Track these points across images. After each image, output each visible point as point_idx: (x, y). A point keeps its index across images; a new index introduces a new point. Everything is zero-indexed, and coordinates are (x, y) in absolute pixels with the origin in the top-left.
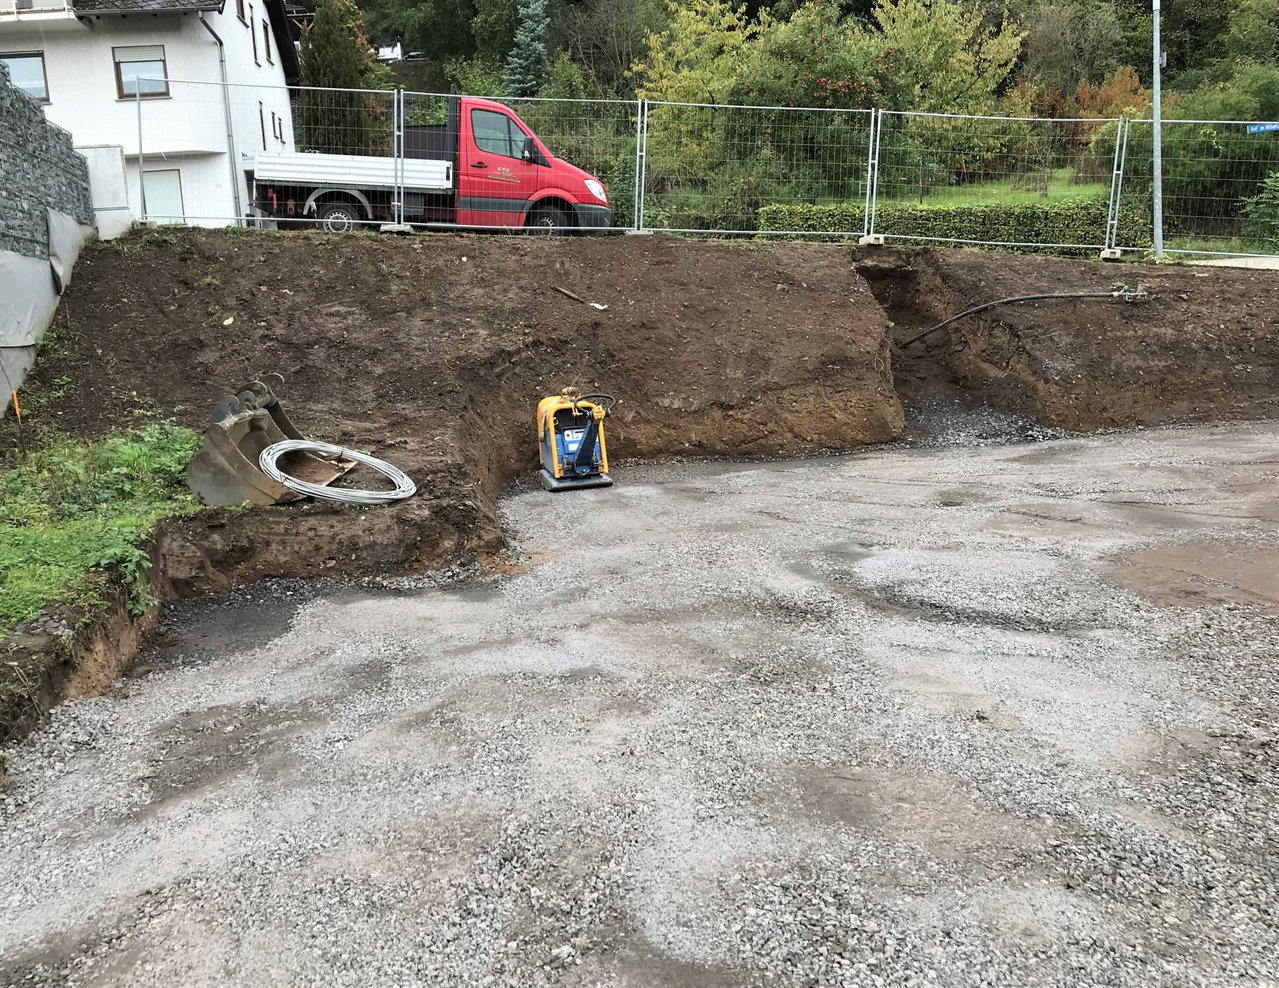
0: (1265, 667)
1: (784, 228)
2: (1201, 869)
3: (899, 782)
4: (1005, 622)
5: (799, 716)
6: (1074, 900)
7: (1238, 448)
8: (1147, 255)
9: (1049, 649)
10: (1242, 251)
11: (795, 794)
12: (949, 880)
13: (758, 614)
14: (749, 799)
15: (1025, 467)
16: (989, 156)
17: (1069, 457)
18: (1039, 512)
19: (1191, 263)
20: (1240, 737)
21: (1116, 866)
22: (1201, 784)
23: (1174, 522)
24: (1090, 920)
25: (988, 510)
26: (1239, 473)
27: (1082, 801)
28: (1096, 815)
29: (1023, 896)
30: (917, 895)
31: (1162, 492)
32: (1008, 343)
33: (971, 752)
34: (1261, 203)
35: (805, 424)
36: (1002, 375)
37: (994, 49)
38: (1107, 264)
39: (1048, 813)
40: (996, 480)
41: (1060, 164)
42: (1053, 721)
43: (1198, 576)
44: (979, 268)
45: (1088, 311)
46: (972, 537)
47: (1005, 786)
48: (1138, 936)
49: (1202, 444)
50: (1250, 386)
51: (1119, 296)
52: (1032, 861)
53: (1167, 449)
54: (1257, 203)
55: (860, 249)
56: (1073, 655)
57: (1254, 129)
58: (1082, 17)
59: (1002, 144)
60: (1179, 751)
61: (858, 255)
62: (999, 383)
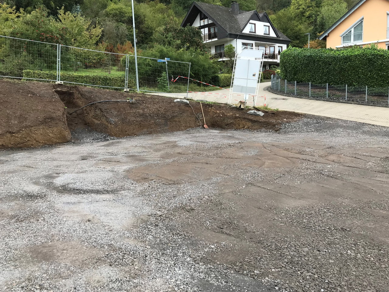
0: (162, 195)
1: (32, 77)
2: (144, 252)
3: (63, 245)
4: (98, 192)
5: (32, 230)
6: (112, 269)
7: (158, 140)
8: (135, 91)
9: (109, 198)
10: (158, 91)
11: (28, 256)
12: (77, 271)
13: (21, 199)
14: (12, 260)
15: (105, 148)
16: (94, 61)
17: (117, 145)
18: (109, 160)
19: (146, 94)
20: (155, 215)
21: (123, 256)
22: (145, 229)
23: (142, 160)
24: (115, 273)
25: (95, 160)
26: (158, 147)
27: (116, 240)
28: (119, 243)
29: (98, 271)
30: (66, 279)
31: (140, 153)
32: (100, 113)
33: (85, 232)
34: (162, 80)
35: (40, 138)
36: (99, 122)
37: (94, 32)
38: (125, 93)
39: (106, 245)
40: (97, 152)
41: (114, 65)
42: (109, 218)
43: (148, 174)
44: (91, 92)
45: (121, 105)
46: (90, 168)
47: (95, 240)
48: (128, 274)
49: (150, 140)
50: (160, 125)
51: (129, 101)
52: (101, 260)
53: (142, 141)
54: (161, 80)
55: (56, 85)
56: (115, 199)
57: (159, 61)
58: (118, 27)
59: (98, 59)
60: (141, 221)
61: (55, 87)
62: (98, 125)
